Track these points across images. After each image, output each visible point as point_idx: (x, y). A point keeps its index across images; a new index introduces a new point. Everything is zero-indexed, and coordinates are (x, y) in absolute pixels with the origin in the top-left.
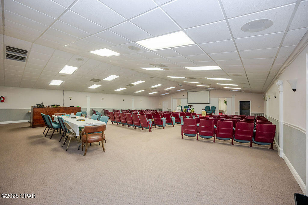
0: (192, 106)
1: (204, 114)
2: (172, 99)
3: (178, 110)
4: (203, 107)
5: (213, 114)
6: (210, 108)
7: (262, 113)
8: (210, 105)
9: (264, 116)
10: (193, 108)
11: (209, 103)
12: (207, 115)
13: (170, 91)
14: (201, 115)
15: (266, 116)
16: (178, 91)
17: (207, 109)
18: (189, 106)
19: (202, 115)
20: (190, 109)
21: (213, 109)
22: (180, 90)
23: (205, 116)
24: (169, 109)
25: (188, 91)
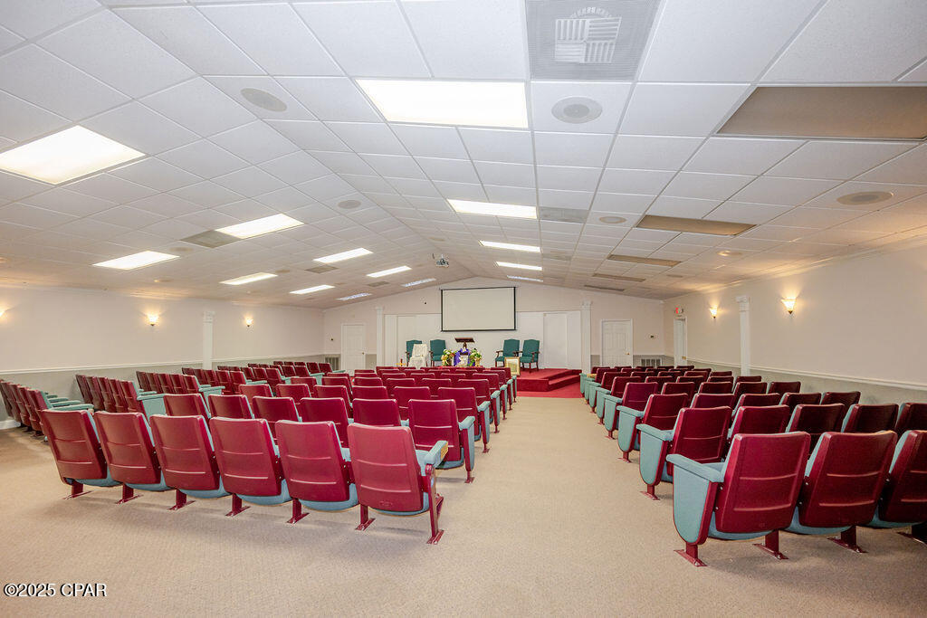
0: (471, 340)
2: (379, 317)
3: (417, 359)
6: (521, 344)
7: (660, 356)
8: (521, 336)
10: (475, 349)
11: (514, 330)
12: (523, 369)
16: (409, 285)
21: (532, 349)
22: (420, 282)
23: (518, 376)
24: (367, 355)
25: (442, 287)
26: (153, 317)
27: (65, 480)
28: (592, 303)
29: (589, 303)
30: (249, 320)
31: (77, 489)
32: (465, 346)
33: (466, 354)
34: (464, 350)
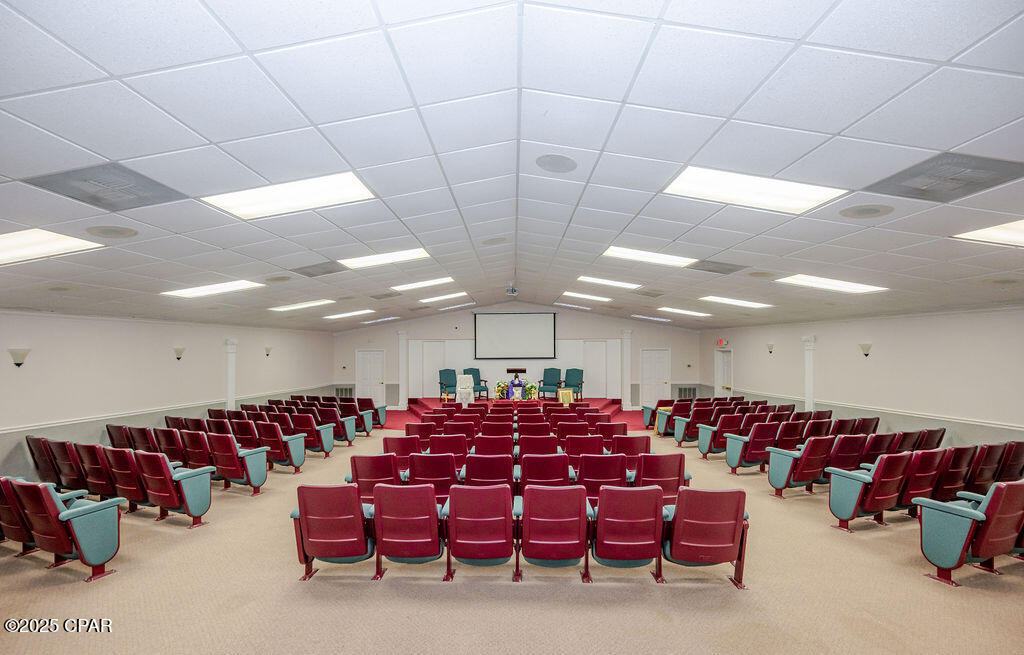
0: (524, 371)
1: (568, 400)
2: (402, 343)
4: (541, 371)
7: (695, 385)
11: (554, 358)
16: (445, 309)
21: (575, 379)
22: (459, 306)
24: (388, 386)
25: (475, 311)
29: (630, 332)
32: (516, 377)
33: (519, 385)
34: (517, 382)
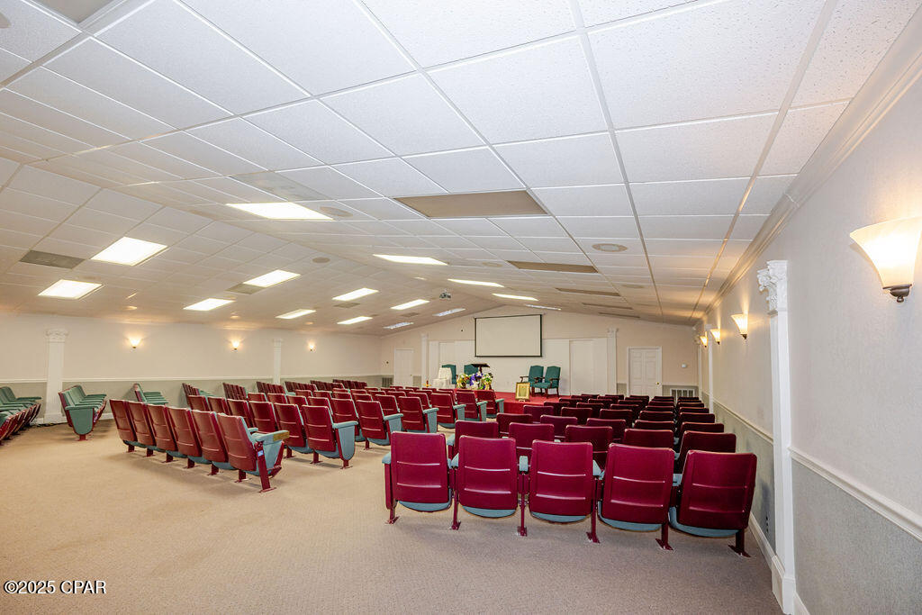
0: (486, 366)
1: (523, 394)
2: (424, 344)
3: (441, 381)
4: (524, 368)
5: (552, 391)
6: (545, 371)
7: (692, 387)
8: (545, 363)
9: (698, 398)
10: (490, 374)
11: (541, 356)
12: (533, 394)
13: (414, 314)
14: (515, 394)
15: (706, 397)
16: (441, 315)
17: (536, 375)
18: (476, 366)
19: (518, 397)
20: (480, 377)
21: (554, 375)
22: (450, 312)
23: (527, 400)
24: (414, 377)
25: (476, 315)
26: (236, 343)
27: (125, 442)
28: (617, 330)
29: (615, 330)
30: (311, 346)
31: (131, 449)
34: (479, 374)
